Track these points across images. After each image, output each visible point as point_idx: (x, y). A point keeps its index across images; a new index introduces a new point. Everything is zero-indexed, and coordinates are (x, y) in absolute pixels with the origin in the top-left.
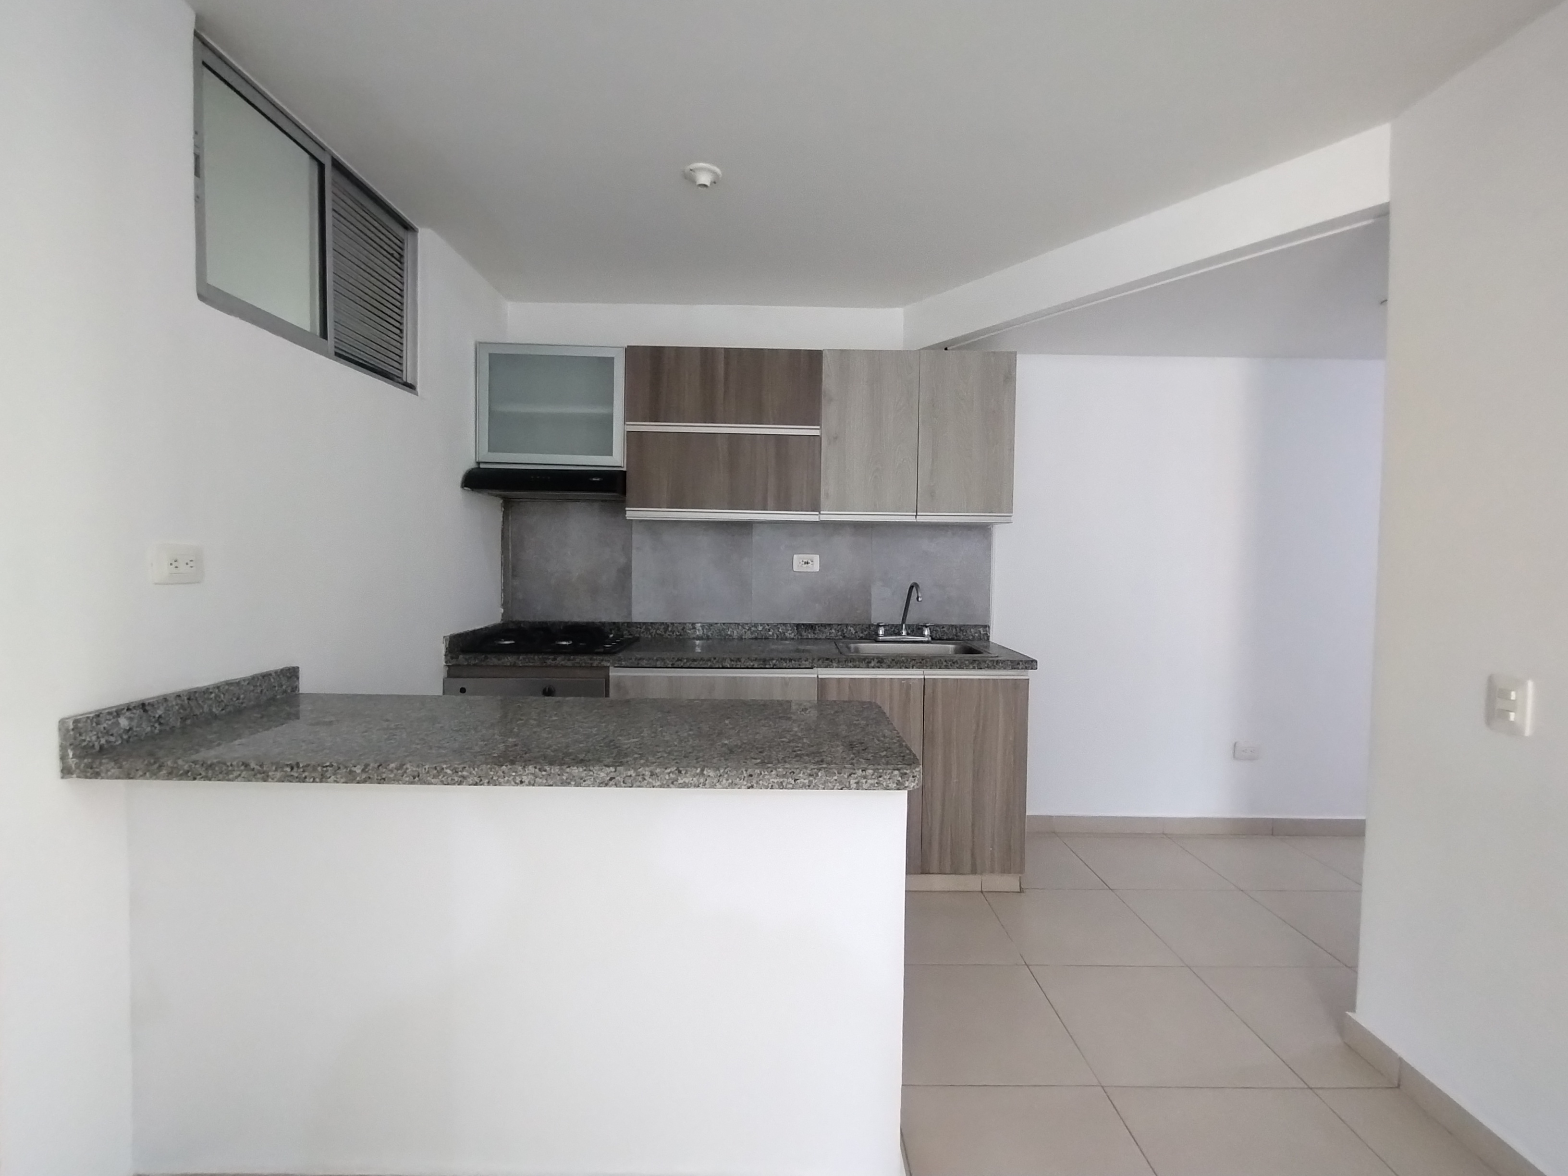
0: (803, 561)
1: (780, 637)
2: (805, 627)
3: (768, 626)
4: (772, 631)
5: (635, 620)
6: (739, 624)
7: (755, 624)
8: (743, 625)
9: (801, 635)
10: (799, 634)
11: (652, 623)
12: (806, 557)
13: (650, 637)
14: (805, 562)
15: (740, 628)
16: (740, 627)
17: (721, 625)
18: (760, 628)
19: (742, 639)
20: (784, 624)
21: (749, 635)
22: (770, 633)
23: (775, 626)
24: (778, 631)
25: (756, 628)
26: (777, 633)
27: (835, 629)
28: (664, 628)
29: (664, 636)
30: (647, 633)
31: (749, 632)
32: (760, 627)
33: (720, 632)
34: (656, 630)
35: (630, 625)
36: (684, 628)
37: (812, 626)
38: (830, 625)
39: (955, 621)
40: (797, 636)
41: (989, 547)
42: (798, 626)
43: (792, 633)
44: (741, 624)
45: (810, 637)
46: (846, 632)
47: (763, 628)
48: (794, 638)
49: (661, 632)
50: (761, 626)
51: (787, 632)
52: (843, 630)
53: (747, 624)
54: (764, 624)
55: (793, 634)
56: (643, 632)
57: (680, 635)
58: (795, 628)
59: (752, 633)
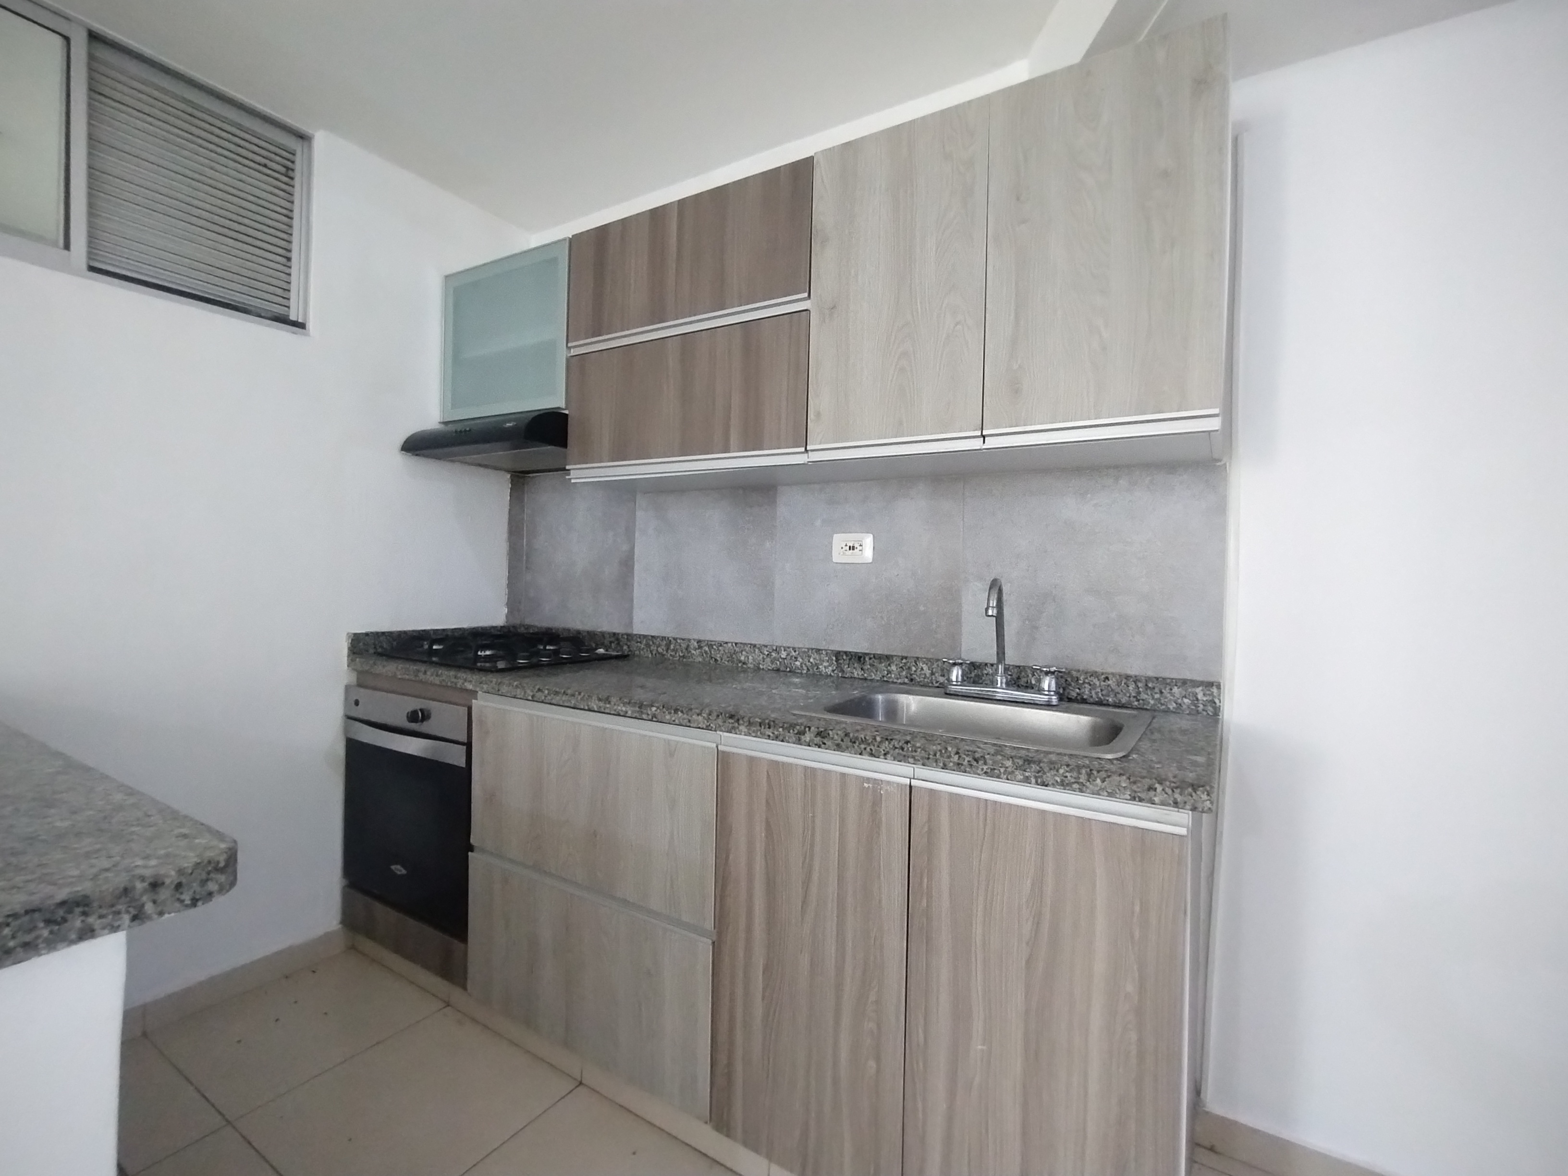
0: (846, 545)
1: (811, 672)
2: (848, 658)
3: (795, 651)
4: (801, 660)
5: (636, 631)
6: (755, 646)
7: (777, 647)
8: (761, 648)
9: (843, 671)
10: (839, 669)
11: (653, 637)
12: (851, 538)
13: (650, 656)
14: (850, 547)
15: (756, 652)
16: (757, 650)
17: (732, 645)
18: (784, 655)
19: (759, 668)
20: (818, 651)
21: (767, 665)
22: (798, 663)
23: (804, 652)
24: (809, 661)
25: (778, 654)
26: (808, 664)
27: (896, 665)
28: (666, 644)
29: (666, 657)
30: (647, 650)
31: (769, 659)
32: (783, 652)
33: (731, 656)
34: (657, 647)
35: (630, 637)
36: (688, 646)
37: (860, 658)
38: (888, 658)
39: (1135, 668)
40: (836, 672)
41: (1221, 509)
42: (838, 654)
43: (829, 666)
44: (758, 646)
45: (856, 675)
46: (915, 671)
47: (788, 655)
48: (832, 674)
49: (663, 650)
50: (785, 650)
51: (822, 664)
52: (909, 668)
53: (766, 646)
54: (789, 648)
55: (830, 668)
56: (643, 649)
57: (684, 657)
58: (834, 658)
59: (772, 662)
